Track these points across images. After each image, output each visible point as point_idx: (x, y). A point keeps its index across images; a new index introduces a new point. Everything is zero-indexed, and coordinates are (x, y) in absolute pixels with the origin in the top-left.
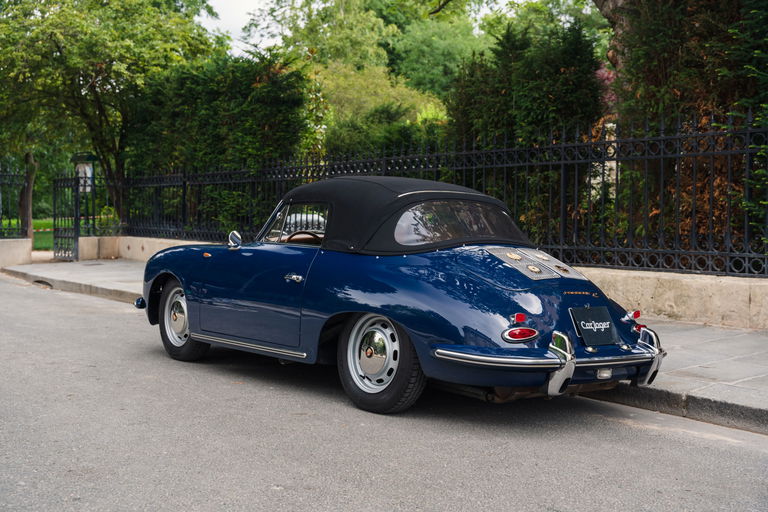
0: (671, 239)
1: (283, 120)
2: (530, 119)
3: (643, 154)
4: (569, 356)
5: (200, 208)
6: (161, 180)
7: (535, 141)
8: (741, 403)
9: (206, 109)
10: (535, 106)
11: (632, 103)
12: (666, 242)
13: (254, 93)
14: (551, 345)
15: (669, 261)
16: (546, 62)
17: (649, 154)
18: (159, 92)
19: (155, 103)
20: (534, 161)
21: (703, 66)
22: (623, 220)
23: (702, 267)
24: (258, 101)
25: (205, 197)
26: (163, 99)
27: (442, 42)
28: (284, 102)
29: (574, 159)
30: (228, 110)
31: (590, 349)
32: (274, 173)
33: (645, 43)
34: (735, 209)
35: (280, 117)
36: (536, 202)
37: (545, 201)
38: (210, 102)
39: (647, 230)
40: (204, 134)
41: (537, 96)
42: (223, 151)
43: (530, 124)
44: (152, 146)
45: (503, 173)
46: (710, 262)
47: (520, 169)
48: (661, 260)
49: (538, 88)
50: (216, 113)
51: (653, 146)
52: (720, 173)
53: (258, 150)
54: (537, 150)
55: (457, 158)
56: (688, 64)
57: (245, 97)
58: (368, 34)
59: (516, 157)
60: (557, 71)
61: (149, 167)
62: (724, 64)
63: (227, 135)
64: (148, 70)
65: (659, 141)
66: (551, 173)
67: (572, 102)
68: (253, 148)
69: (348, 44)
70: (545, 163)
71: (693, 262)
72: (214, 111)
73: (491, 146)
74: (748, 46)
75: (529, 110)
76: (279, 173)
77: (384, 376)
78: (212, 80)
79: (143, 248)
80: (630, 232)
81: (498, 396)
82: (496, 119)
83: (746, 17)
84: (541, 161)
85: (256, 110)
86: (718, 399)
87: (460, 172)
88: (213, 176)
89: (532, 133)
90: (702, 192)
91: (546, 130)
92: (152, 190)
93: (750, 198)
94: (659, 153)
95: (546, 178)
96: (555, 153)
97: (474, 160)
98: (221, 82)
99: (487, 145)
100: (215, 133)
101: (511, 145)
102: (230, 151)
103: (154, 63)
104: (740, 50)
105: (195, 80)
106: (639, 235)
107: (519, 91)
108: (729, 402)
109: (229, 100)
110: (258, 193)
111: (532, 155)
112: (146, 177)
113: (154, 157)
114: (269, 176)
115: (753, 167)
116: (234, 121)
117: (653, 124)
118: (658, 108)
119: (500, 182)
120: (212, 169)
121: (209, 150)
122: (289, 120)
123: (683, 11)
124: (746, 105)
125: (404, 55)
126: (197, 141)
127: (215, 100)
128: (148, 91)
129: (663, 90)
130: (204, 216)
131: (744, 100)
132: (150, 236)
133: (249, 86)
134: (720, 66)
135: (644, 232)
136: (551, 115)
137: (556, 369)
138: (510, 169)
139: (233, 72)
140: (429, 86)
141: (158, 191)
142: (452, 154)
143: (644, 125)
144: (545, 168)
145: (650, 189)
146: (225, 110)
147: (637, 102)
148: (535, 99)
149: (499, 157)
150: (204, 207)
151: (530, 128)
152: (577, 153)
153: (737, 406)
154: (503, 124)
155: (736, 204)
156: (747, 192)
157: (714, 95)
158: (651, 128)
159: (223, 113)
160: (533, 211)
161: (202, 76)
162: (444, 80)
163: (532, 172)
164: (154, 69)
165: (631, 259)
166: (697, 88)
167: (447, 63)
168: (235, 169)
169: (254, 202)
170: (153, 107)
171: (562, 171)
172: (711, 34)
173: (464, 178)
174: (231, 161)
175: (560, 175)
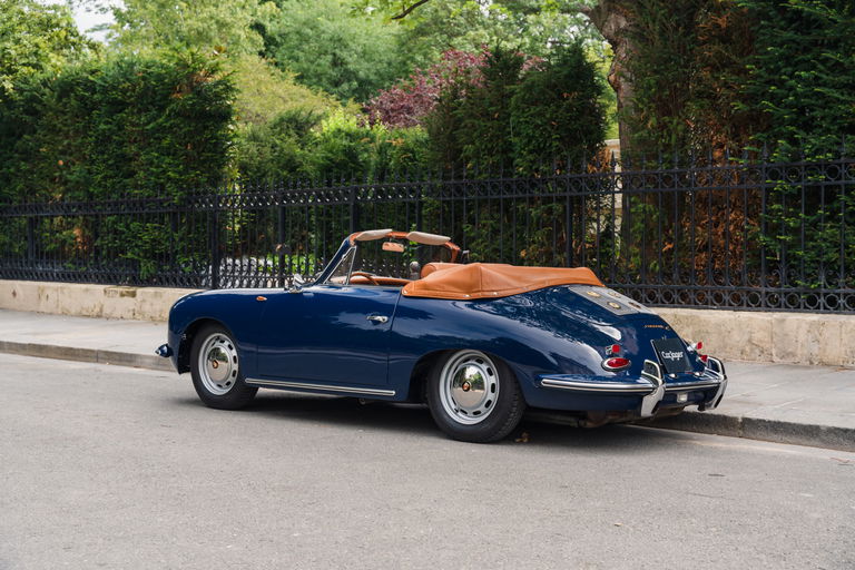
0: (686, 275)
1: (211, 138)
2: (531, 147)
3: (656, 187)
4: (660, 381)
5: (98, 243)
6: (38, 208)
7: (537, 170)
8: (792, 422)
9: (107, 123)
10: (537, 133)
11: (644, 133)
12: (681, 278)
13: (173, 106)
14: (643, 372)
15: (684, 296)
16: (548, 87)
17: (663, 187)
18: (33, 99)
19: (27, 112)
20: (536, 193)
21: (716, 98)
22: (635, 255)
23: (719, 302)
24: (178, 115)
25: (105, 229)
26: (39, 107)
27: (329, 23)
28: (209, 116)
29: (581, 190)
30: (138, 125)
31: (673, 376)
32: (203, 202)
33: (656, 72)
34: (750, 243)
35: (207, 134)
36: (539, 236)
37: (549, 236)
38: (111, 114)
39: (662, 266)
40: (103, 153)
41: (540, 123)
42: (131, 174)
43: (531, 152)
44: (24, 166)
45: (499, 204)
46: (727, 298)
47: (519, 200)
48: (676, 296)
49: (540, 114)
50: (121, 128)
51: (667, 179)
52: (734, 207)
53: (180, 174)
54: (538, 180)
55: (444, 188)
56: (700, 95)
57: (162, 109)
58: (240, 13)
59: (514, 187)
60: (560, 96)
61: (21, 191)
62: (738, 97)
63: (138, 155)
64: (17, 71)
65: (673, 174)
66: (554, 205)
67: (576, 130)
68: (175, 172)
69: (215, 26)
70: (548, 195)
71: (709, 297)
72: (117, 125)
73: (484, 175)
74: (762, 80)
75: (530, 139)
76: (211, 202)
77: (482, 408)
78: (114, 88)
79: (14, 294)
80: (644, 268)
81: (591, 421)
82: (489, 146)
83: (760, 51)
84: (543, 192)
85: (177, 126)
86: (772, 419)
87: (448, 202)
88: (116, 204)
89: (533, 162)
90: (716, 226)
91: (548, 158)
92: (24, 222)
93: (766, 233)
94: (673, 186)
95: (550, 212)
96: (559, 184)
97: (464, 189)
98: (127, 90)
99: (480, 173)
100: (119, 152)
101: (508, 174)
102: (142, 174)
103: (24, 61)
104: (754, 84)
105: (90, 87)
106: (652, 270)
107: (518, 117)
108: (782, 420)
109: (139, 112)
110: (182, 225)
111: (533, 185)
112: (15, 204)
113: (26, 179)
114: (196, 206)
115: (768, 202)
116: (146, 139)
117: (665, 156)
118: (670, 140)
119: (496, 216)
120: (115, 196)
121: (110, 173)
122: (217, 138)
123: (695, 41)
124: (761, 139)
125: (278, 39)
126: (93, 162)
127: (120, 111)
128: (17, 97)
129: (675, 121)
130: (104, 253)
131: (759, 134)
132: (23, 279)
133: (165, 97)
134: (734, 99)
135: (658, 267)
136: (555, 144)
137: (649, 393)
138: (507, 201)
139: (144, 79)
140: (314, 80)
141: (34, 223)
142: (439, 183)
143: (656, 157)
144: (548, 200)
145: (663, 222)
146: (133, 125)
147: (649, 133)
148: (537, 126)
149: (494, 187)
150: (104, 242)
151: (531, 157)
152: (584, 184)
153: (790, 424)
154: (497, 151)
155: (753, 239)
156: (763, 226)
157: (727, 128)
158: (664, 160)
159: (130, 128)
160: (533, 246)
161: (99, 82)
162: (334, 73)
163: (533, 203)
164: (25, 70)
165: (644, 295)
166: (710, 120)
167: (337, 51)
168: (148, 197)
169: (177, 236)
170: (26, 118)
171: (567, 204)
172: (724, 66)
173: (453, 209)
174: (142, 187)
175: (565, 208)
